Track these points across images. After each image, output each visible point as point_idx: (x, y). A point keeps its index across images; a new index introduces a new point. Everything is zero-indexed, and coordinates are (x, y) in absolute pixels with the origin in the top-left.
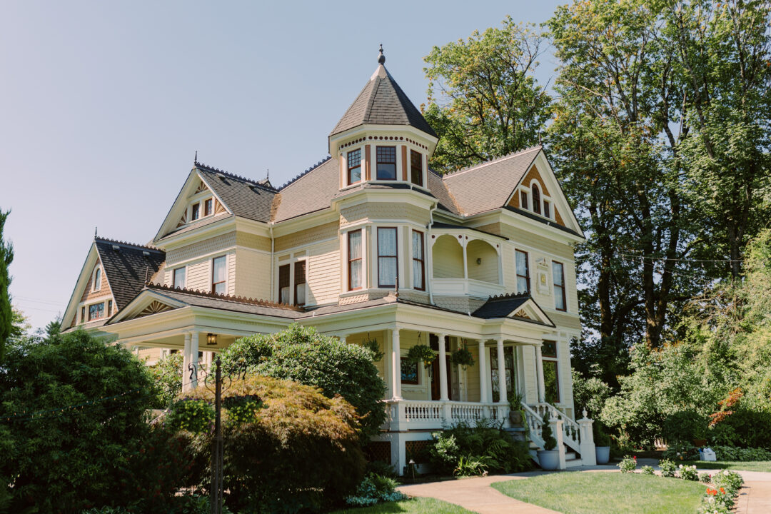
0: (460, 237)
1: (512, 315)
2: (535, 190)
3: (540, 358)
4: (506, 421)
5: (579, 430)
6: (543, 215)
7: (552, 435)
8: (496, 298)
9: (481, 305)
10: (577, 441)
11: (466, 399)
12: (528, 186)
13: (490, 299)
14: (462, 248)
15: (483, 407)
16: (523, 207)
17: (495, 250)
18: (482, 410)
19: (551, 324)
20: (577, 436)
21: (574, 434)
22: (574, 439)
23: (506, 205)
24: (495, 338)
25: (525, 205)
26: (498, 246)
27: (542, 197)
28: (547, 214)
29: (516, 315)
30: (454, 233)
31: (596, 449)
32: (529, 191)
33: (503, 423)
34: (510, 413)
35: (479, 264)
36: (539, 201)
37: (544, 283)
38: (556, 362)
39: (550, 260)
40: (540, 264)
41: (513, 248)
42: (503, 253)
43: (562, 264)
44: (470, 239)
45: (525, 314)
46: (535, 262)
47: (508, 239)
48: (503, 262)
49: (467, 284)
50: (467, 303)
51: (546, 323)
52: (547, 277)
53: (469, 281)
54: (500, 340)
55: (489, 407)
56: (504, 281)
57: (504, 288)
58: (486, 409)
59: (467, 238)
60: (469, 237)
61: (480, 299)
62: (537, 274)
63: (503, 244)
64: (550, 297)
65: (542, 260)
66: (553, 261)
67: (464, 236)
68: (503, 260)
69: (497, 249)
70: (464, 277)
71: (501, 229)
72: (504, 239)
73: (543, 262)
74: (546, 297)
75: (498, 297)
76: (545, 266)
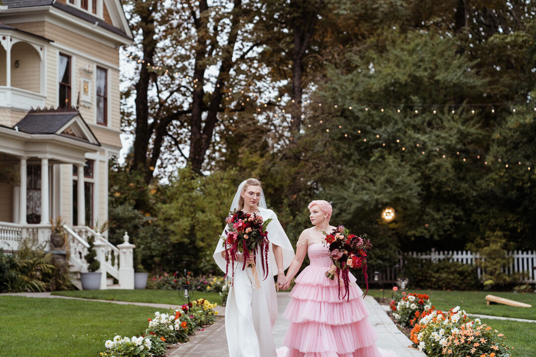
0: (4, 39)
1: (59, 132)
3: (82, 179)
4: (48, 244)
5: (118, 256)
6: (90, 11)
7: (95, 258)
8: (39, 110)
9: (22, 116)
10: (116, 266)
13: (32, 111)
14: (5, 52)
16: (70, 2)
17: (39, 53)
19: (96, 143)
20: (116, 261)
21: (113, 259)
22: (113, 264)
23: (54, 3)
24: (39, 156)
26: (41, 49)
28: (94, 8)
29: (63, 132)
31: (135, 275)
33: (45, 246)
34: (51, 236)
35: (18, 67)
37: (86, 91)
38: (93, 184)
39: (95, 66)
40: (85, 70)
41: (57, 52)
42: (46, 57)
43: (105, 71)
44: (15, 41)
45: (71, 130)
46: (78, 68)
47: (53, 42)
48: (46, 69)
49: (9, 93)
50: (9, 115)
51: (91, 141)
52: (90, 85)
53: (12, 89)
54: (45, 158)
55: (28, 229)
56: (46, 90)
57: (45, 98)
58: (24, 231)
59: (11, 40)
60: (13, 39)
61: (22, 111)
62: (80, 82)
63: (46, 48)
64: (91, 110)
65: (86, 65)
66: (98, 67)
67: (8, 38)
68: (46, 65)
69: (41, 53)
70: (5, 85)
71: (46, 29)
72: (48, 41)
73: (87, 68)
74: (87, 109)
75: (42, 109)
76: (88, 73)
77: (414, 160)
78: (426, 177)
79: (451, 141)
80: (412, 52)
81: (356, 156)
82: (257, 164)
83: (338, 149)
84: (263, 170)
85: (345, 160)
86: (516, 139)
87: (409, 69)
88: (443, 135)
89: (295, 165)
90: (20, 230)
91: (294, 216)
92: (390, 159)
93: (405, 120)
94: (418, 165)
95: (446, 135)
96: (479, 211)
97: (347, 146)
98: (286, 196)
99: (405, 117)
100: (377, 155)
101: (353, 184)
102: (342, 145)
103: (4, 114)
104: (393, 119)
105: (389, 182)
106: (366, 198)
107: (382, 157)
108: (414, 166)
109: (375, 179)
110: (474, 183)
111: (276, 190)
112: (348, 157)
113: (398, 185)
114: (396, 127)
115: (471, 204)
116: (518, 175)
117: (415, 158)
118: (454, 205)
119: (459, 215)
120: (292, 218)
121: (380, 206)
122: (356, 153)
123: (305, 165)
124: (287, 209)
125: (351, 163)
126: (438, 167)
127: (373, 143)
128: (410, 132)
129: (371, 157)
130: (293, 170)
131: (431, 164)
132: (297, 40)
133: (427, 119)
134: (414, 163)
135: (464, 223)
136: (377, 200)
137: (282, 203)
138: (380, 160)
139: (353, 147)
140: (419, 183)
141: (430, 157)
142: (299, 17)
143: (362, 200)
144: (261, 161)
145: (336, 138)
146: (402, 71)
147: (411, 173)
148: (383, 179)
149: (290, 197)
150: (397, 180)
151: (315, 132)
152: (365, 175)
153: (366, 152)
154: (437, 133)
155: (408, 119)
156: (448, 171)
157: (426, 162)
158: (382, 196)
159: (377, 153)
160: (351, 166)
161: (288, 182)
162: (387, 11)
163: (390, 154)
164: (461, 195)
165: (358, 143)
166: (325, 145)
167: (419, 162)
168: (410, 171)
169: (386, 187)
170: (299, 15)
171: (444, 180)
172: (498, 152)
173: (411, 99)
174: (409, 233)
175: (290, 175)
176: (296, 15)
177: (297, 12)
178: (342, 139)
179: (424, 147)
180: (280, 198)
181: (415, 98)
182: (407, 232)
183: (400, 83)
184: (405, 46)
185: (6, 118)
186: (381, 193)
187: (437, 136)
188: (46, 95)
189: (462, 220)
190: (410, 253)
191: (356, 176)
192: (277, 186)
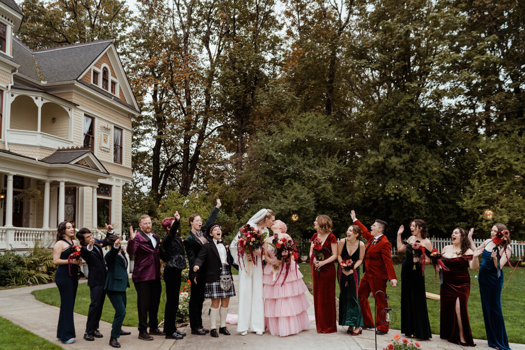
0: (36, 98)
1: (73, 163)
2: (105, 72)
3: (96, 196)
6: (110, 91)
8: (64, 149)
9: (51, 153)
11: (35, 226)
12: (100, 68)
13: (59, 150)
14: (37, 108)
15: (44, 232)
16: (94, 83)
17: (67, 113)
18: (43, 234)
19: (106, 172)
23: (79, 79)
24: (58, 180)
25: (95, 81)
26: (69, 110)
27: (110, 78)
28: (113, 90)
29: (77, 163)
30: (32, 95)
32: (101, 71)
35: (54, 122)
36: (107, 81)
37: (105, 141)
38: (111, 200)
39: (113, 126)
40: (104, 127)
41: (83, 113)
42: (73, 115)
43: (121, 130)
44: (45, 101)
45: (86, 163)
46: (100, 126)
47: (79, 106)
48: (73, 123)
49: (39, 136)
50: (39, 151)
51: (102, 171)
52: (108, 137)
53: (41, 133)
54: (63, 181)
55: (49, 232)
56: (72, 137)
57: (72, 142)
58: (46, 234)
59: (42, 100)
60: (44, 100)
61: (51, 149)
62: (101, 135)
63: (73, 110)
64: (109, 153)
65: (105, 124)
66: (115, 127)
67: (40, 98)
68: (73, 121)
69: (69, 113)
70: (37, 130)
71: (73, 97)
72: (75, 105)
73: (106, 126)
74: (107, 153)
75: (66, 148)
76: (108, 129)
77: (310, 185)
78: (317, 195)
79: (331, 174)
80: (306, 123)
81: (275, 183)
82: (217, 189)
83: (265, 180)
84: (221, 193)
85: (269, 185)
86: (371, 172)
87: (306, 132)
88: (326, 170)
89: (239, 190)
90: (43, 233)
91: (239, 219)
92: (296, 184)
93: (304, 162)
94: (312, 188)
95: (328, 170)
96: (347, 215)
97: (269, 177)
98: (234, 208)
99: (304, 160)
100: (288, 182)
101: (274, 200)
102: (267, 177)
103: (34, 151)
104: (297, 161)
105: (296, 198)
106: (283, 208)
107: (291, 184)
108: (310, 189)
109: (288, 196)
110: (344, 198)
111: (228, 204)
112: (271, 184)
113: (301, 200)
114: (299, 166)
115: (343, 211)
116: (375, 193)
117: (311, 183)
118: (333, 211)
119: (336, 218)
120: (238, 220)
121: (291, 213)
122: (275, 182)
123: (245, 189)
124: (235, 215)
125: (272, 187)
126: (324, 189)
127: (285, 176)
128: (307, 168)
129: (284, 183)
130: (238, 192)
131: (320, 187)
132: (240, 122)
133: (316, 162)
134: (310, 187)
135: (339, 222)
136: (290, 209)
137: (232, 211)
138: (290, 185)
139: (273, 179)
140: (314, 198)
141: (319, 183)
142: (241, 109)
143: (280, 209)
144: (219, 188)
145: (263, 173)
146: (301, 133)
147: (308, 193)
148: (293, 196)
149: (236, 208)
150: (302, 197)
151: (251, 171)
152: (281, 194)
153: (281, 181)
154: (323, 169)
155: (305, 161)
156: (330, 191)
157: (317, 186)
158: (293, 206)
159: (287, 181)
160: (272, 189)
161: (235, 199)
162: (290, 102)
163: (295, 182)
164: (337, 205)
165: (276, 176)
166: (257, 177)
167: (313, 186)
168: (308, 191)
169: (295, 201)
170: (241, 108)
171: (328, 196)
172: (361, 179)
173: (307, 149)
174: (308, 229)
175: (236, 195)
176: (239, 107)
177: (239, 106)
178: (267, 173)
179: (316, 178)
180: (231, 208)
181: (309, 149)
182: (306, 228)
183: (300, 140)
184: (302, 120)
185: (36, 154)
186: (291, 205)
187: (323, 171)
188: (72, 140)
189: (338, 220)
190: (307, 240)
191: (275, 195)
192: (229, 202)
